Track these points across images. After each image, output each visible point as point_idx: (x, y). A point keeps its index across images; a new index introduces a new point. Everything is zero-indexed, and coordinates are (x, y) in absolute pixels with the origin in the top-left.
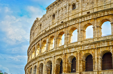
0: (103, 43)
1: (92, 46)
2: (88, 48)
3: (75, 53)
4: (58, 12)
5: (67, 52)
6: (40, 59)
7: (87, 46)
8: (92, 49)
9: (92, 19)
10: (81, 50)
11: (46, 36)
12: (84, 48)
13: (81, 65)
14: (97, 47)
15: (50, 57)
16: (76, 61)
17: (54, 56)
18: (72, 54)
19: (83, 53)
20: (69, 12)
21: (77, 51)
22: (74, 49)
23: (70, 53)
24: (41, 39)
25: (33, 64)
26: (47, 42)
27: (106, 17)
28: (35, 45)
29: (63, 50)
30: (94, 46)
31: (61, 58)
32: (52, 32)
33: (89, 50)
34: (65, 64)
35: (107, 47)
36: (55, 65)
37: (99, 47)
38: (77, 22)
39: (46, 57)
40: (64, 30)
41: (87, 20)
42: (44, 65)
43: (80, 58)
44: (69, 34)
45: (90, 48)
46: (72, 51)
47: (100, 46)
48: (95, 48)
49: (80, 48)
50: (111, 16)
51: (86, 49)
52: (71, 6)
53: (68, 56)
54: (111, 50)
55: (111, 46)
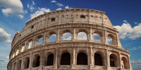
0: (81, 44)
1: (71, 44)
2: (67, 46)
3: (53, 50)
4: (37, 24)
5: (45, 49)
6: (19, 57)
7: (66, 45)
8: (70, 47)
9: (71, 27)
10: (60, 47)
11: (25, 40)
12: (62, 46)
13: (59, 60)
14: (75, 46)
15: (28, 54)
16: (53, 56)
17: (32, 53)
18: (50, 51)
19: (61, 49)
20: (48, 23)
21: (56, 47)
22: (52, 46)
23: (48, 50)
24: (21, 43)
25: (14, 61)
26: (26, 44)
27: (84, 28)
28: (15, 49)
29: (41, 47)
30: (72, 45)
31: (38, 54)
32: (30, 37)
33: (67, 47)
34: (43, 58)
35: (84, 47)
36: (33, 60)
37: (77, 46)
38: (56, 28)
39: (25, 54)
40: (42, 34)
41: (66, 28)
42: (22, 60)
43: (58, 54)
44: (47, 36)
45: (69, 46)
46: (51, 48)
47: (79, 46)
48: (73, 47)
49: (59, 45)
50: (88, 28)
51: (65, 46)
52: (50, 19)
53: (46, 52)
54: (88, 50)
55: (88, 47)
